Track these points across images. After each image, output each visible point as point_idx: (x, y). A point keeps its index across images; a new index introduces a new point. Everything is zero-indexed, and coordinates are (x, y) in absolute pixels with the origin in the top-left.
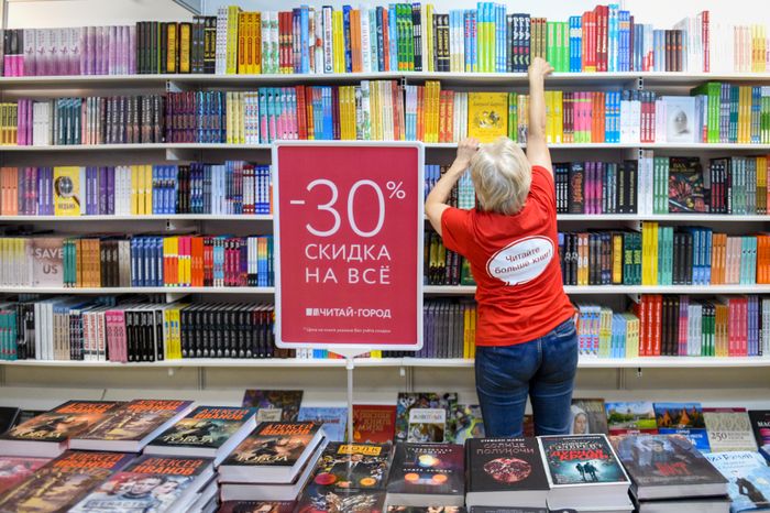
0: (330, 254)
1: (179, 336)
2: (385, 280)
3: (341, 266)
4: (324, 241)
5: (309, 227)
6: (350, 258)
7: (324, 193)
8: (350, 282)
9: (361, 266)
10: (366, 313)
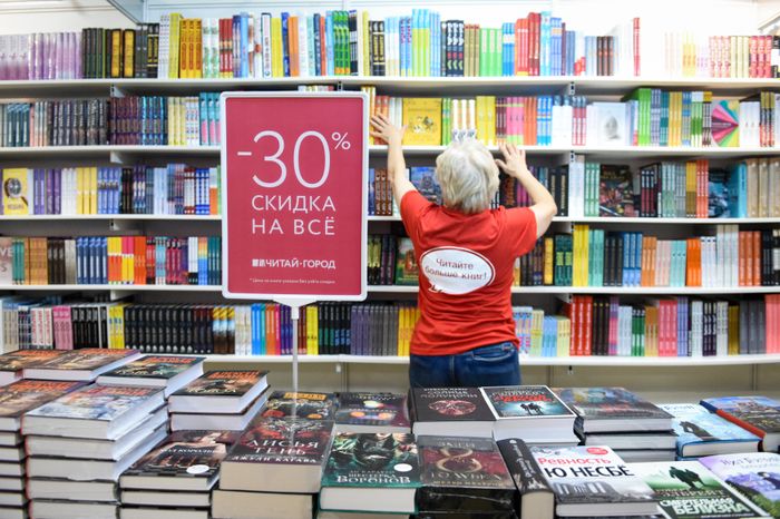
0: (277, 206)
1: (122, 332)
2: (329, 231)
3: (286, 217)
4: (270, 192)
5: (256, 179)
6: (296, 209)
7: (270, 145)
8: (296, 233)
9: (306, 218)
10: (311, 264)
